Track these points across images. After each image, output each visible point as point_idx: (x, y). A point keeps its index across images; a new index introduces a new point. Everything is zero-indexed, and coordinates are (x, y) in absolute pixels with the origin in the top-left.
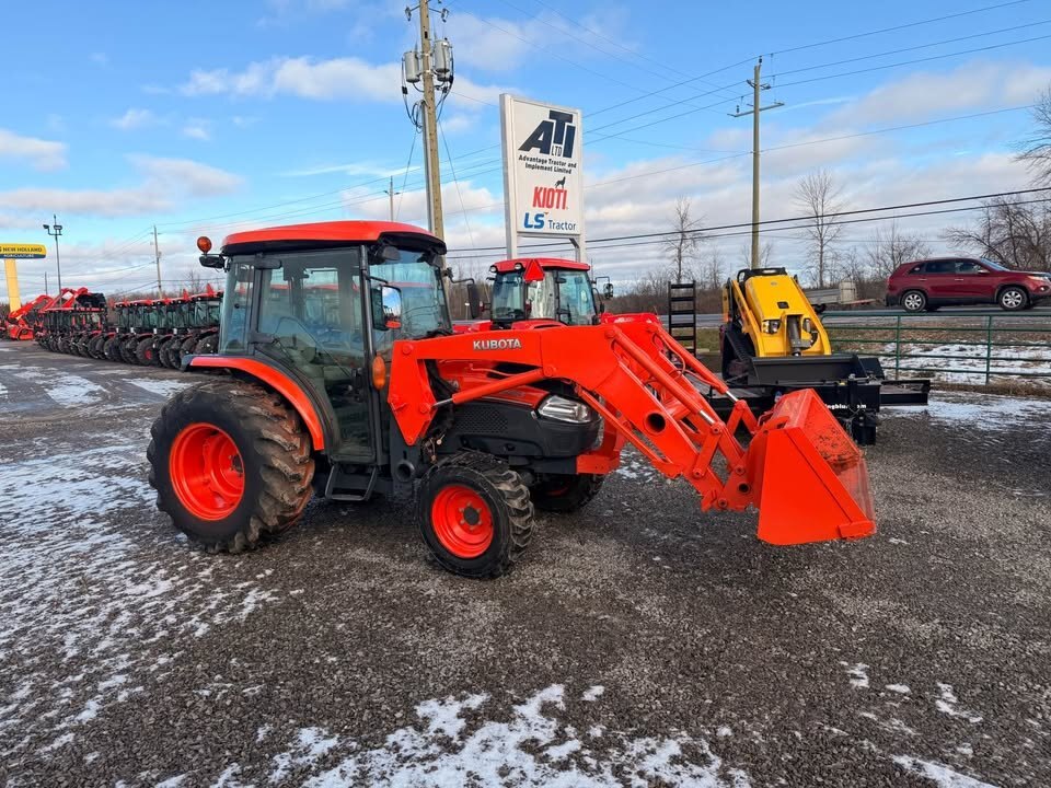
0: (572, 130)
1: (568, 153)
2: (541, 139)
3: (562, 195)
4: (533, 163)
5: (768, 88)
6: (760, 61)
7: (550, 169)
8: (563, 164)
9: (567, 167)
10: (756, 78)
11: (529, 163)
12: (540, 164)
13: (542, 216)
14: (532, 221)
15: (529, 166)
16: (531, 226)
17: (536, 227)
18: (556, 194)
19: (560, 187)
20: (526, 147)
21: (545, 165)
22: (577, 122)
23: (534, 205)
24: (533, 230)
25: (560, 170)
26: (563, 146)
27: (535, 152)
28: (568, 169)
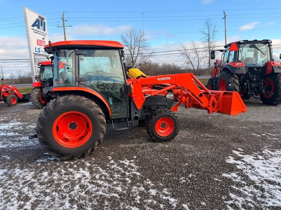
0: (44, 23)
1: (44, 30)
2: (37, 24)
3: (44, 42)
4: (36, 31)
5: (66, 21)
6: (64, 13)
7: (40, 34)
8: (44, 33)
9: (44, 34)
10: (63, 18)
11: (35, 31)
12: (37, 32)
13: (40, 49)
14: (37, 50)
15: (34, 32)
16: (37, 52)
17: (38, 52)
18: (43, 42)
19: (43, 40)
20: (33, 26)
21: (39, 32)
22: (45, 21)
23: (37, 45)
24: (37, 53)
25: (43, 35)
26: (43, 27)
27: (36, 28)
28: (45, 35)
